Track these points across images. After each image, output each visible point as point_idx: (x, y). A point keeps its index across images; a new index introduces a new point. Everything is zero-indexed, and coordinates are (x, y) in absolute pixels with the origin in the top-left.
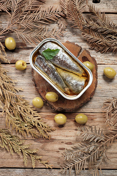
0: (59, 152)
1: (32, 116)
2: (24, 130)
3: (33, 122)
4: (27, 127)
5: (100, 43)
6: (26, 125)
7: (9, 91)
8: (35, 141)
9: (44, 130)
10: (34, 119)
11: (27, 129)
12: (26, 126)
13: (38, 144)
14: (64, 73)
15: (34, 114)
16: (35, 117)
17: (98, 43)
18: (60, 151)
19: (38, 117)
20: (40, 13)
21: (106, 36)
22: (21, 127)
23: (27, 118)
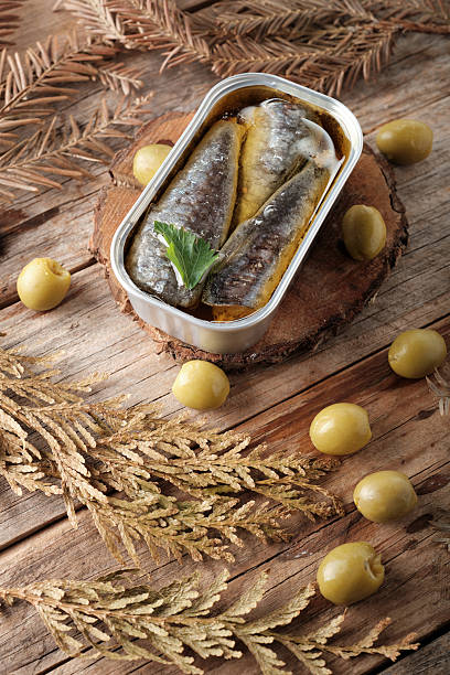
0: (415, 541)
1: (207, 459)
2: (209, 529)
3: (226, 478)
4: (211, 511)
5: (304, 67)
6: (206, 506)
7: (49, 409)
8: (285, 559)
9: (295, 487)
10: (221, 462)
11: (218, 520)
12: (207, 514)
13: (307, 561)
14: (252, 188)
15: (209, 443)
16: (220, 454)
17: (295, 72)
18: (416, 536)
19: (231, 447)
20: (13, 77)
21: (306, 42)
22: (189, 530)
23: (194, 475)
